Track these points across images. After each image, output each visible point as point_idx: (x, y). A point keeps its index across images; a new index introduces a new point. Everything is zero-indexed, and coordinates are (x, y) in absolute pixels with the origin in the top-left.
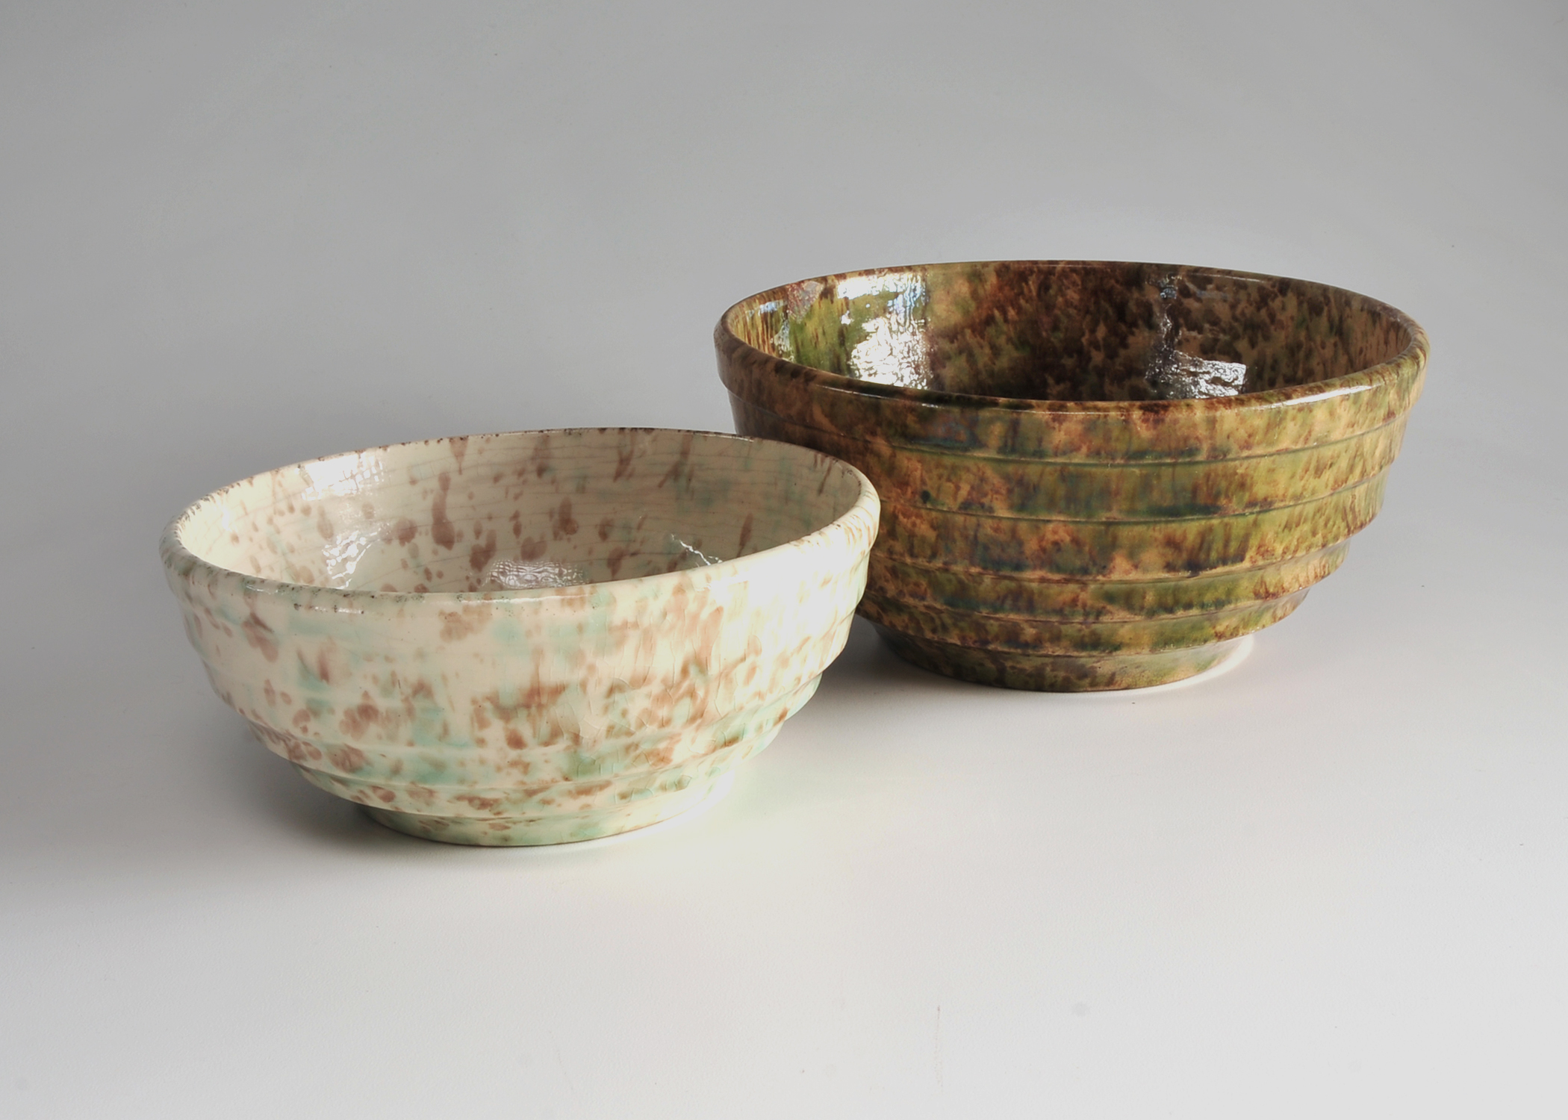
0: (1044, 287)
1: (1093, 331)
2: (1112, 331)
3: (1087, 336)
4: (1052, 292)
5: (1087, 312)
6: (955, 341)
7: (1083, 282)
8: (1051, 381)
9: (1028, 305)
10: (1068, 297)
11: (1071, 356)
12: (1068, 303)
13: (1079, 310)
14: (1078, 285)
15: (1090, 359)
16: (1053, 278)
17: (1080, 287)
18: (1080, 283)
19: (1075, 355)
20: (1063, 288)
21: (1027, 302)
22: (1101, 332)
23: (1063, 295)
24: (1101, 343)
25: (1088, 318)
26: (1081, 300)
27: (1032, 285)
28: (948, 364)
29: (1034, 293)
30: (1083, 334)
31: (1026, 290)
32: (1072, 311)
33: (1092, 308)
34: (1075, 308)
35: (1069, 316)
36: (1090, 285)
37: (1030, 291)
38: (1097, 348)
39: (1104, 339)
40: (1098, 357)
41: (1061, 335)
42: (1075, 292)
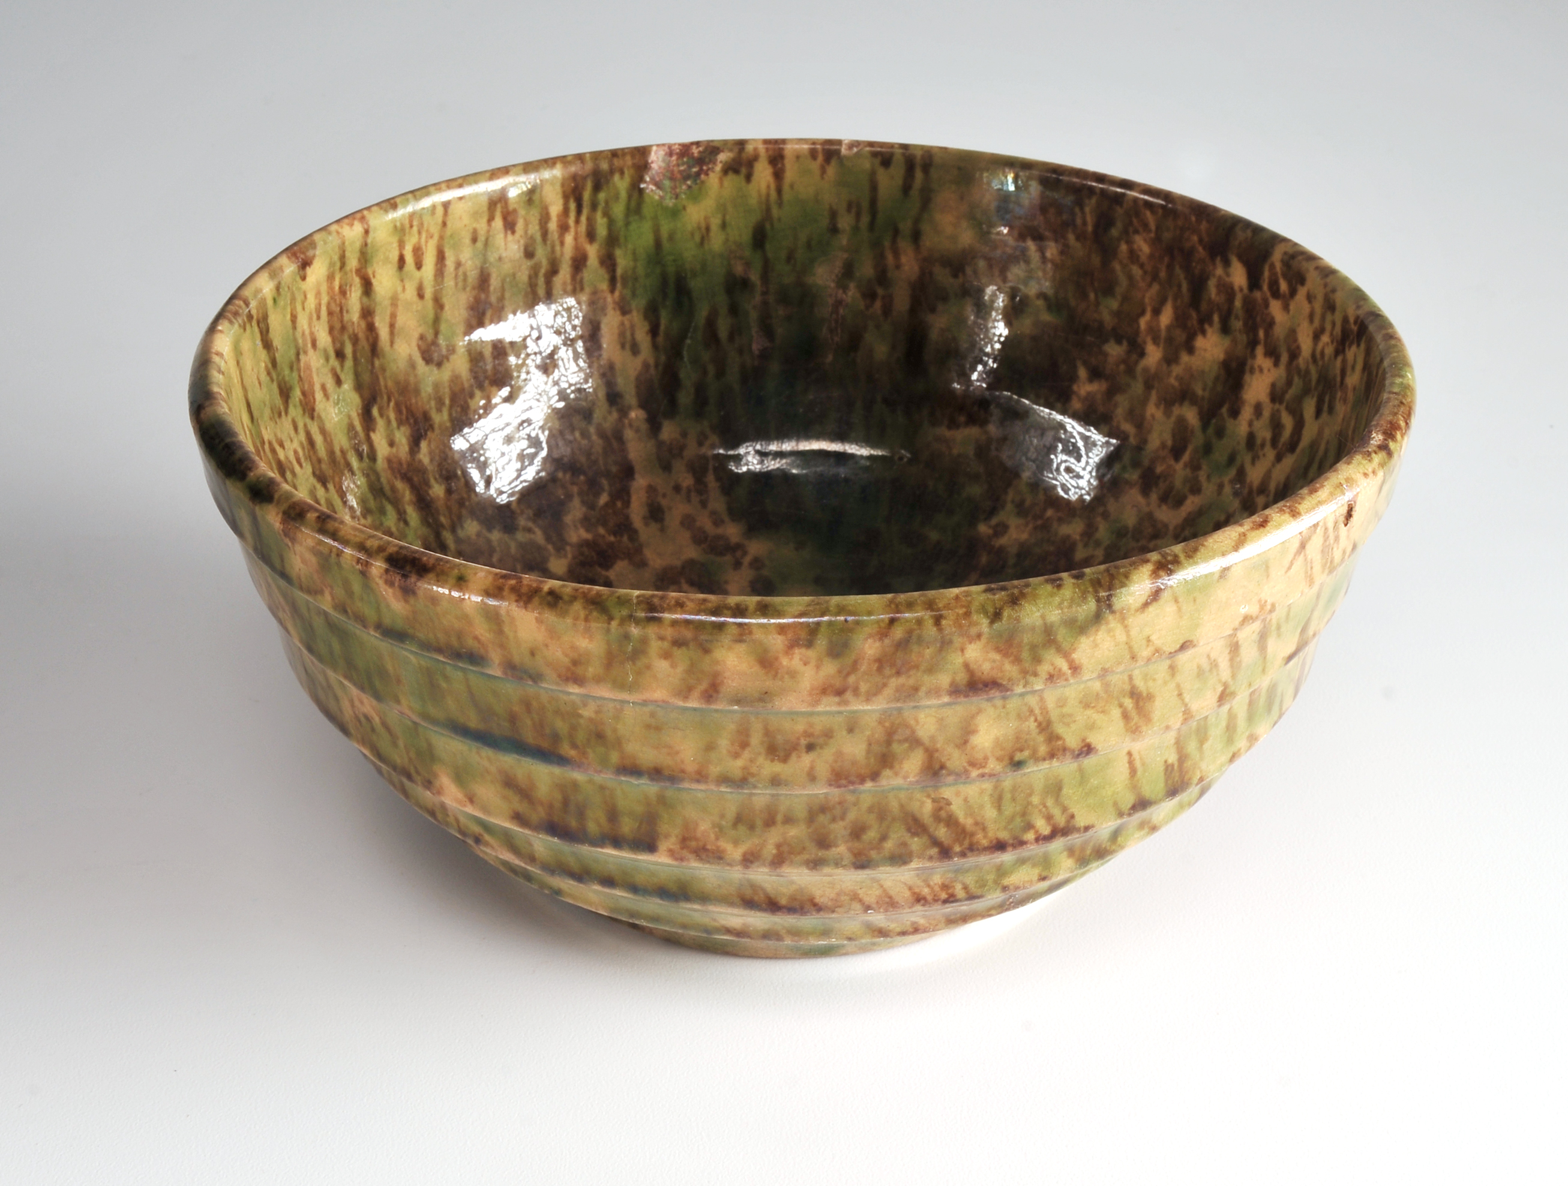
0: (1104, 221)
1: (1157, 312)
2: (1180, 319)
3: (1148, 316)
4: (1115, 232)
5: (1155, 277)
6: (960, 275)
7: (1158, 228)
8: (1082, 373)
9: (1078, 245)
10: (1135, 247)
11: (1119, 342)
12: (1133, 256)
13: (1145, 272)
14: (1150, 231)
15: (1142, 354)
16: (1119, 211)
17: (1152, 235)
18: (1153, 226)
19: (1125, 343)
20: (1131, 229)
21: (1078, 239)
22: (1166, 318)
23: (1129, 242)
24: (1163, 334)
25: (1156, 287)
26: (1151, 256)
27: (1088, 217)
28: (940, 307)
29: (1090, 228)
30: (1143, 313)
31: (1079, 221)
32: (1136, 271)
33: (1163, 274)
34: (1142, 266)
35: (1130, 278)
36: (1167, 236)
37: (1085, 223)
38: (1156, 341)
39: (1169, 328)
40: (1154, 355)
41: (1114, 304)
42: (1145, 240)
